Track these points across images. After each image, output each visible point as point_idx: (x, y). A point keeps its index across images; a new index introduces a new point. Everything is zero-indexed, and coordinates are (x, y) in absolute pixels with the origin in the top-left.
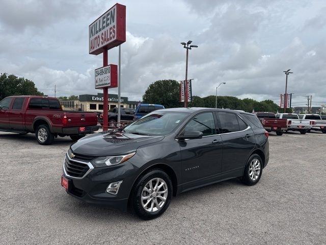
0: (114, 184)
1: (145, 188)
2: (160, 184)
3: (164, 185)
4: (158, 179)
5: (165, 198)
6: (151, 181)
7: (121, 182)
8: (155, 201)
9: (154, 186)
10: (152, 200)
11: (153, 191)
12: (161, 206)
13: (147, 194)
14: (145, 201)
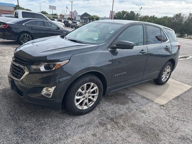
0: (47, 89)
1: (80, 90)
2: (93, 87)
3: (96, 89)
4: (92, 84)
5: (95, 100)
6: (86, 85)
7: (55, 87)
8: (87, 101)
9: (87, 89)
10: (84, 100)
11: (86, 93)
12: (90, 106)
13: (81, 94)
14: (78, 100)
